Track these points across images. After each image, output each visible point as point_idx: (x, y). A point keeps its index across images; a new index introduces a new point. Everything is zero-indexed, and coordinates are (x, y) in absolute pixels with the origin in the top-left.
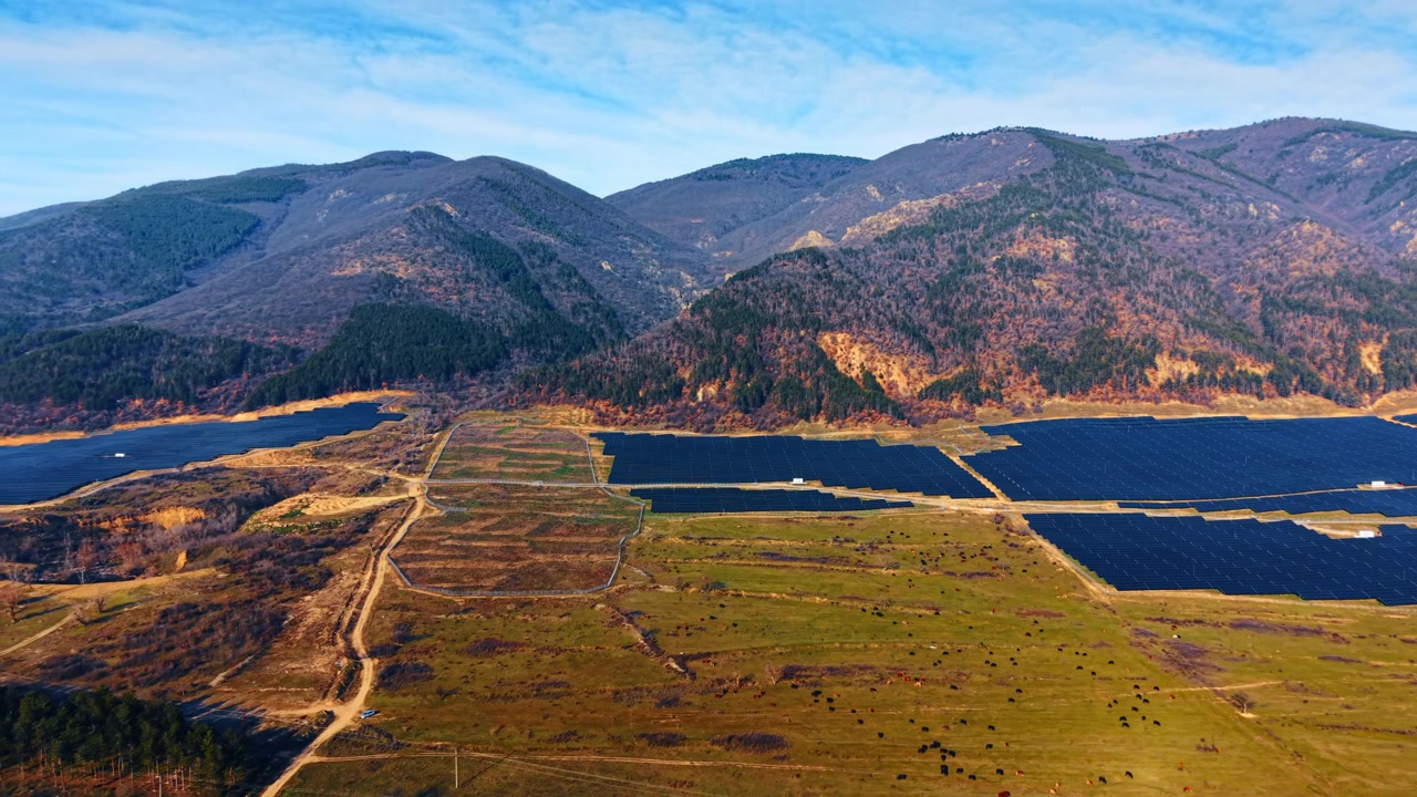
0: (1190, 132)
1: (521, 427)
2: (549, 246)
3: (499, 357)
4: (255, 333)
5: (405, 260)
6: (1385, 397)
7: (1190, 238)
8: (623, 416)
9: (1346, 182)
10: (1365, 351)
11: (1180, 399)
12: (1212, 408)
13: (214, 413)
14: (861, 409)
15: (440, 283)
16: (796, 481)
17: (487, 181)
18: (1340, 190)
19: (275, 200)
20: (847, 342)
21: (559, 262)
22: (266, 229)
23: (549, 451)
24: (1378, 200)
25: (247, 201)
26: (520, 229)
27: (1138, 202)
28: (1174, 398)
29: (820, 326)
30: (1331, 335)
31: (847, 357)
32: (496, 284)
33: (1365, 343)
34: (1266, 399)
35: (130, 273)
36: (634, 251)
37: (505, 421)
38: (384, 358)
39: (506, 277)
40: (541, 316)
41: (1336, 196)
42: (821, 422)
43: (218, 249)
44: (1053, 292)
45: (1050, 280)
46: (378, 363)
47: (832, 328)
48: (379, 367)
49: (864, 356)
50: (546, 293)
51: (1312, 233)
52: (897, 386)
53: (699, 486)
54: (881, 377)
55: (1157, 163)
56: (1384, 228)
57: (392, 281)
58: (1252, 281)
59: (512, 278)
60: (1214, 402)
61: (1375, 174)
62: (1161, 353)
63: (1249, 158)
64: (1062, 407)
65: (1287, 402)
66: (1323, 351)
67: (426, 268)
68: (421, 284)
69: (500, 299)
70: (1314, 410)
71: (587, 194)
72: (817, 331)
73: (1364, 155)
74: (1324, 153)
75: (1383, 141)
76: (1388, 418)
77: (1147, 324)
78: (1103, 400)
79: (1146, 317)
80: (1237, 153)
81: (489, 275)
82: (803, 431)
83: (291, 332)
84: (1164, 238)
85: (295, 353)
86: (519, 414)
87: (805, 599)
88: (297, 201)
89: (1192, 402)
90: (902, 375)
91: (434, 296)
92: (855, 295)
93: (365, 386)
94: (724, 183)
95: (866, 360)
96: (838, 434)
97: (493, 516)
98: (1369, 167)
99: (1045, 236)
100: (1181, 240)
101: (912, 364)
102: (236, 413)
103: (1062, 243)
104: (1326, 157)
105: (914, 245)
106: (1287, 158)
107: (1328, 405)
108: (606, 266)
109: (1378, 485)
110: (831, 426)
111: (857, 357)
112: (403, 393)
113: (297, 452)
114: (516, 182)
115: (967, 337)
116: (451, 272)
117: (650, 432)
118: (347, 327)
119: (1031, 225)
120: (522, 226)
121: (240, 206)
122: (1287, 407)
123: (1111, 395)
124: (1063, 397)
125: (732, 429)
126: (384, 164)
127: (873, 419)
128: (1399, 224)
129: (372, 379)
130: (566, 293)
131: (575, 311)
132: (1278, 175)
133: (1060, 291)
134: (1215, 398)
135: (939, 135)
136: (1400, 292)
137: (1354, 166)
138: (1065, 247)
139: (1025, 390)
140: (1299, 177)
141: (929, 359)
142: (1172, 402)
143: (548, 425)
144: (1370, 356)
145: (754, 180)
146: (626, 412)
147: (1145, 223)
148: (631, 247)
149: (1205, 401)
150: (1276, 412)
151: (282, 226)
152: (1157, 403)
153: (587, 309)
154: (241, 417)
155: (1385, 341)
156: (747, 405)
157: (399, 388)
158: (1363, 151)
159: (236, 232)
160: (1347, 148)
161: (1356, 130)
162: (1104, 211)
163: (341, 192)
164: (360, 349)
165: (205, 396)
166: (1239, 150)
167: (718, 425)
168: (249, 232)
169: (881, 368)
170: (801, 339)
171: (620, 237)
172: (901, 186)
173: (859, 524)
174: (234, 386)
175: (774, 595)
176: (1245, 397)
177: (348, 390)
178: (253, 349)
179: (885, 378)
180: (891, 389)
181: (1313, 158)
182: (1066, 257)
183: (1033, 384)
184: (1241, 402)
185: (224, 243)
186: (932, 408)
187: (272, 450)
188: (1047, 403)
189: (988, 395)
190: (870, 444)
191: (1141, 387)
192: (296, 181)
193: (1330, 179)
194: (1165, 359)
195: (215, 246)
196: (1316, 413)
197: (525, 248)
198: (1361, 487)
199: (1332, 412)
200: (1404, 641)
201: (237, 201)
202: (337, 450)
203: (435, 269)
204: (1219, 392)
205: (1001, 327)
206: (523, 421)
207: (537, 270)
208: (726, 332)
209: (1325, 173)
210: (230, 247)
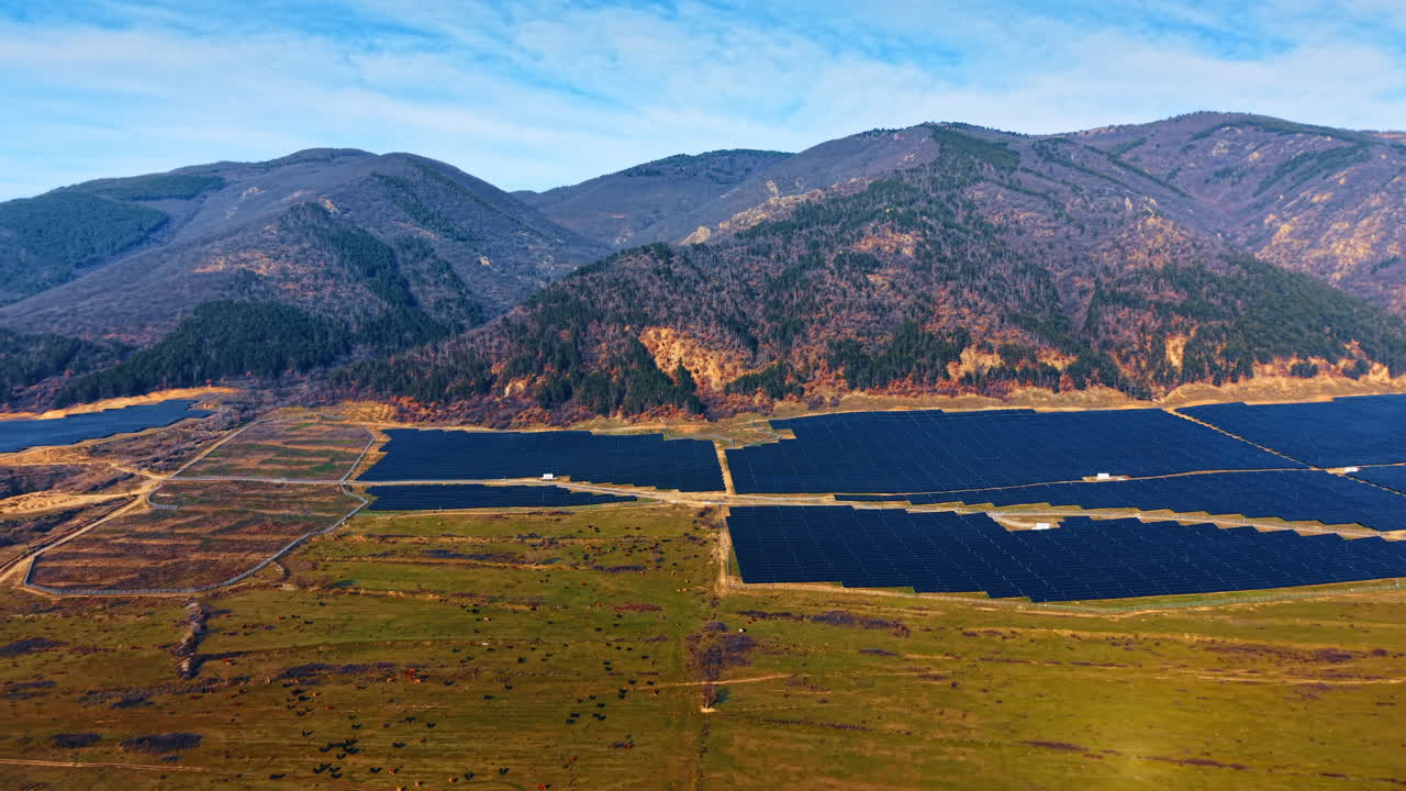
0: (1111, 127)
1: (319, 423)
2: (427, 241)
3: (338, 353)
4: (95, 329)
5: (269, 257)
6: (1178, 390)
7: (1046, 232)
8: (423, 412)
9: (1241, 176)
10: (1171, 344)
11: (977, 393)
12: (1005, 401)
13: (27, 411)
14: (660, 403)
15: (297, 280)
16: (546, 476)
17: (381, 177)
18: (1233, 184)
19: (189, 197)
20: (670, 337)
21: (434, 257)
22: (174, 226)
23: (325, 448)
24: (1264, 194)
25: (159, 198)
26: (402, 224)
27: (1005, 197)
28: (971, 391)
29: (645, 321)
30: (1143, 329)
31: (667, 353)
32: (358, 279)
33: (1173, 336)
34: (1061, 392)
35: (17, 271)
36: (531, 247)
37: (306, 418)
38: (213, 355)
39: (371, 273)
40: (397, 311)
41: (1229, 189)
42: (619, 417)
43: (117, 247)
44: (887, 286)
45: (887, 275)
46: (206, 360)
47: (656, 324)
48: (205, 364)
49: (683, 351)
50: (413, 289)
51: (1154, 227)
52: (710, 381)
53: (444, 483)
54: (697, 372)
55: (1049, 158)
56: (1260, 222)
57: (249, 278)
58: (1092, 274)
59: (378, 273)
60: (1009, 395)
61: (1267, 169)
62: (969, 346)
63: (1156, 153)
64: (859, 401)
65: (1082, 395)
66: (1131, 344)
67: (289, 265)
68: (279, 281)
69: (358, 295)
70: (1104, 403)
71: (497, 190)
72: (642, 326)
73: (1261, 150)
74: (1225, 147)
75: (1281, 135)
76: (1170, 410)
77: (964, 318)
78: (900, 393)
79: (966, 311)
80: (1144, 148)
81: (352, 270)
82: (596, 426)
83: (130, 328)
84: (1020, 232)
85: (125, 350)
86: (326, 411)
87: (418, 597)
88: (212, 197)
89: (988, 395)
90: (717, 370)
91: (288, 294)
92: (690, 290)
93: (187, 383)
94: (651, 179)
95: (685, 355)
96: (631, 428)
97: (197, 513)
98: (1263, 161)
99: (893, 232)
100: (1037, 234)
101: (729, 359)
102: (45, 411)
103: (907, 238)
104: (1226, 151)
105: (770, 241)
106: (1190, 152)
107: (1119, 398)
108: (485, 261)
109: (1103, 477)
110: (626, 422)
111: (677, 352)
112: (225, 390)
113: (73, 450)
114: (417, 178)
115: (788, 332)
116: (312, 268)
117: (442, 428)
118: (186, 325)
119: (882, 221)
120: (405, 221)
121: (149, 204)
122: (1080, 400)
123: (909, 389)
124: (862, 390)
125: (527, 425)
126: (306, 161)
127: (669, 414)
128: (1272, 217)
129: (195, 376)
130: (433, 289)
131: (439, 306)
132: (1179, 169)
133: (893, 285)
134: (1010, 391)
135: (860, 131)
136: (1219, 285)
137: (1251, 160)
138: (908, 242)
139: (829, 384)
140: (1199, 171)
141: (748, 353)
142: (968, 395)
143: (346, 422)
144: (1175, 349)
145: (681, 176)
146: (427, 408)
147: (1006, 217)
148: (528, 242)
149: (1001, 394)
150: (1068, 405)
151: (190, 223)
152: (952, 396)
153: (451, 304)
154: (49, 415)
155: (1192, 333)
156: (550, 399)
157: (223, 386)
158: (1261, 145)
159: (141, 229)
160: (1247, 141)
161: (1259, 124)
162: (970, 205)
163: (254, 190)
164: (190, 346)
165: (22, 394)
166: (1147, 144)
167: (514, 420)
168: (155, 229)
169: (698, 362)
170: (625, 334)
171: (519, 233)
172: (800, 182)
173: (567, 520)
174: (52, 384)
175: (391, 593)
176: (1041, 390)
177: (168, 387)
178: (83, 347)
179: (701, 373)
180: (703, 383)
181: (1214, 152)
182: (907, 252)
183: (838, 377)
184: (1035, 395)
185: (126, 240)
186: (734, 402)
187: (48, 448)
188: (846, 396)
189: (791, 388)
190: (656, 438)
191: (940, 380)
192: (215, 178)
193: (1226, 173)
194: (972, 353)
195: (114, 244)
196: (1106, 406)
197: (400, 244)
198: (1086, 479)
199: (1122, 404)
200: (965, 634)
201: (147, 198)
202: (117, 447)
203: (297, 266)
204: (1017, 385)
205: (823, 323)
206: (323, 418)
207: (410, 266)
208: (552, 327)
209: (1223, 166)
210: (130, 245)
